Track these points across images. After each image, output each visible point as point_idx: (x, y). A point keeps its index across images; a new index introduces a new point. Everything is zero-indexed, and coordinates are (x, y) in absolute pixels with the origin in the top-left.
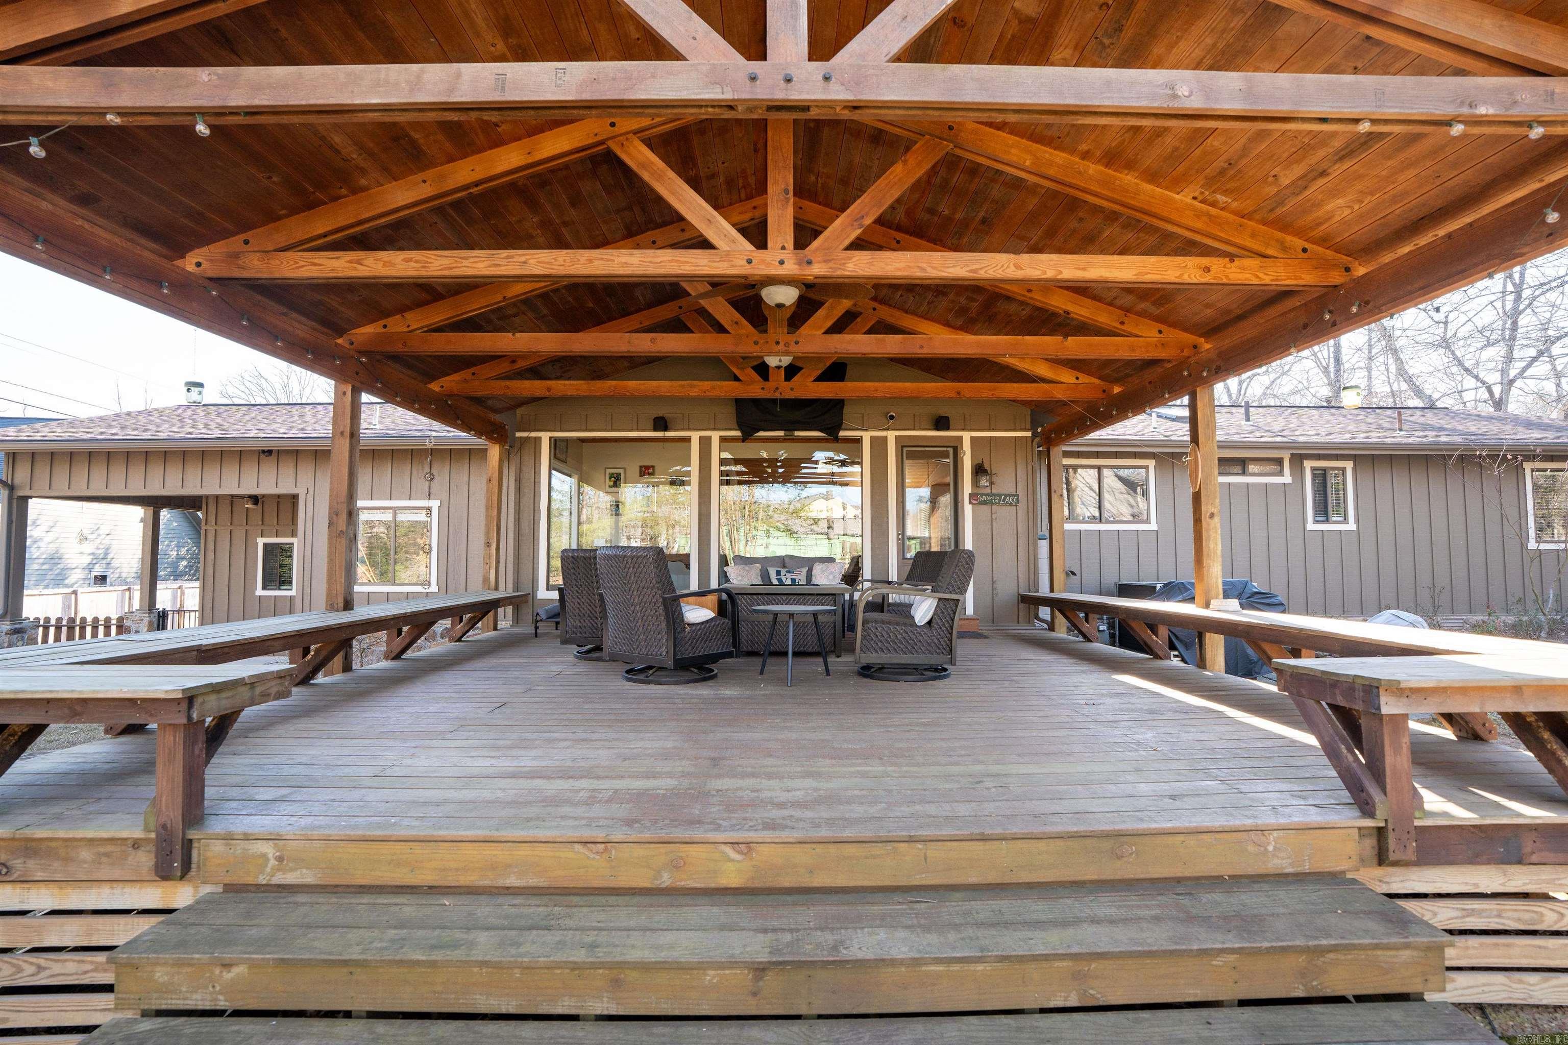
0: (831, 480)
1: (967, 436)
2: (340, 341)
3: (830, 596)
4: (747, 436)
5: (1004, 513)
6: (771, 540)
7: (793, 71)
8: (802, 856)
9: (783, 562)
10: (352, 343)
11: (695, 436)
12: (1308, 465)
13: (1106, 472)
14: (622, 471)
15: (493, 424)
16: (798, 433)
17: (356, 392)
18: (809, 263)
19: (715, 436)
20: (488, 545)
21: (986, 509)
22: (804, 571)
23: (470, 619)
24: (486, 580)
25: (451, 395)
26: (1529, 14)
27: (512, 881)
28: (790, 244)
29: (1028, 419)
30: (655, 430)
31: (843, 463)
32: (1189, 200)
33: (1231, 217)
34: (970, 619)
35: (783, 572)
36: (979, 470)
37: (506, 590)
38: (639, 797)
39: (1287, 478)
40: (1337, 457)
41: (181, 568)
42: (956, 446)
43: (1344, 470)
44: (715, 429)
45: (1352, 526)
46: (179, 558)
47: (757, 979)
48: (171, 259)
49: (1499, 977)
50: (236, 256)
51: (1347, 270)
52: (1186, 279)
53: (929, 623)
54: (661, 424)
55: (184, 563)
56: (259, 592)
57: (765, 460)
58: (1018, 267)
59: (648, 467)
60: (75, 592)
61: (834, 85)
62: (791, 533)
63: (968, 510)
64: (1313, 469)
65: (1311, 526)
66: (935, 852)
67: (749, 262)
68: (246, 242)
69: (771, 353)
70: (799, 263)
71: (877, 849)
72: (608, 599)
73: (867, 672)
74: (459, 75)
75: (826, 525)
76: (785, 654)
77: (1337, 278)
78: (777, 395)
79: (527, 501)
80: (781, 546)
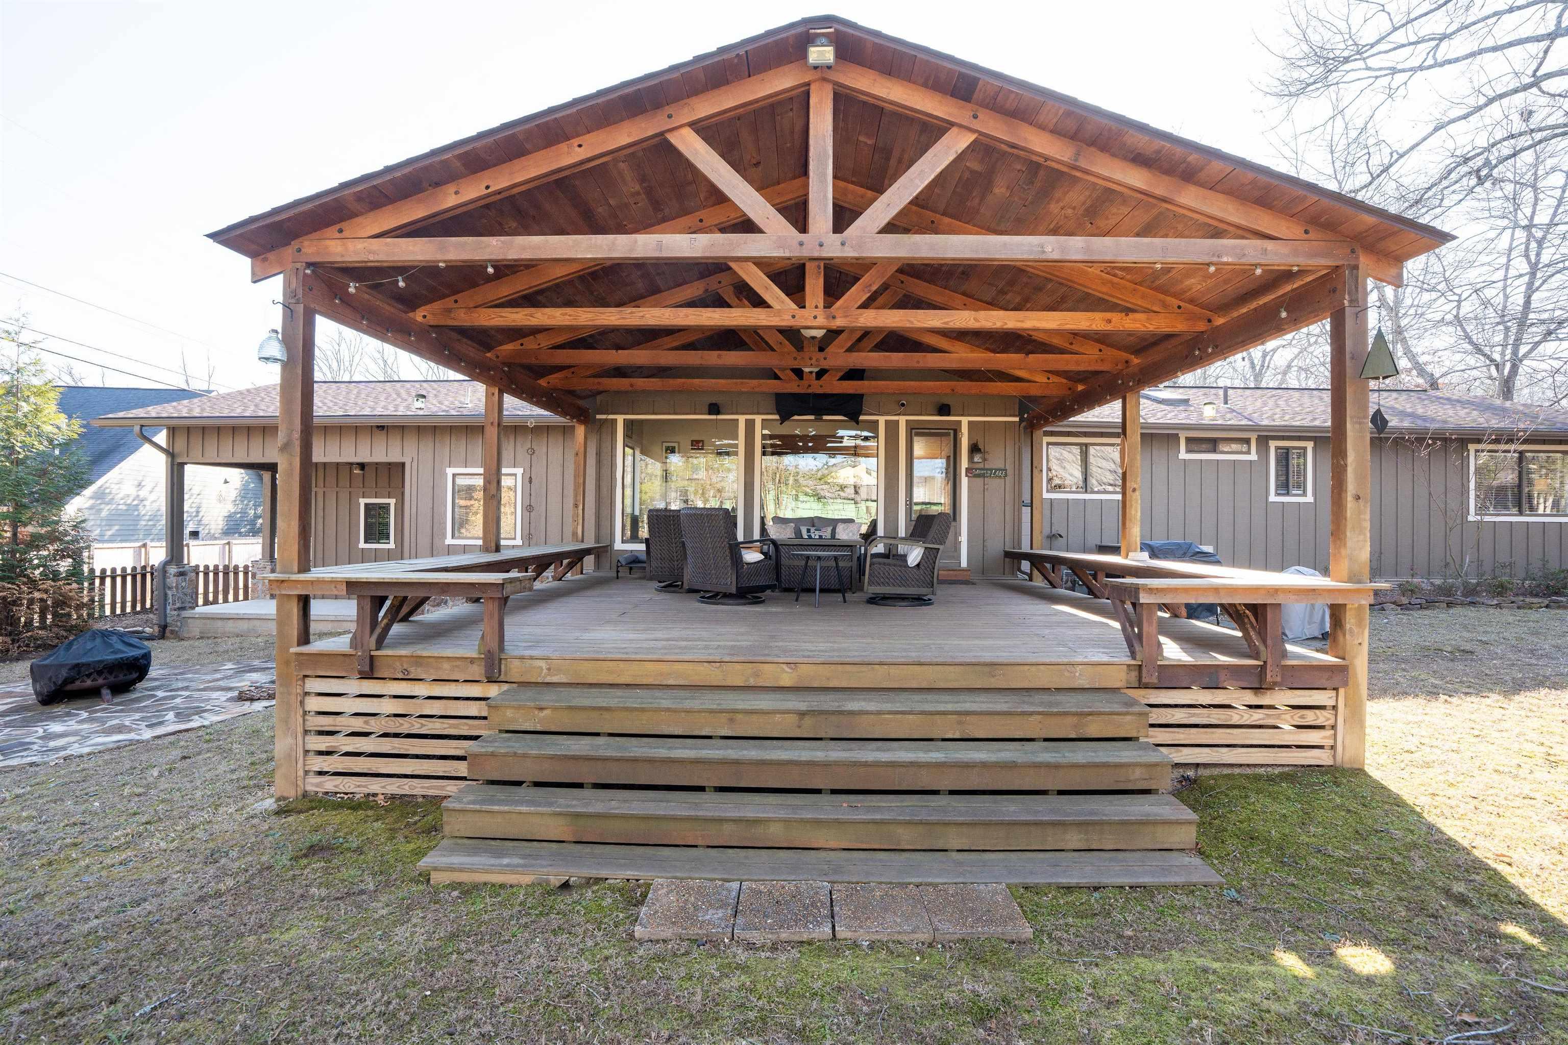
0: (855, 452)
1: (965, 421)
2: (488, 355)
3: (850, 546)
4: (785, 417)
5: (995, 484)
6: (800, 505)
7: (823, 240)
8: (823, 670)
9: (813, 522)
10: (497, 357)
11: (742, 419)
12: (1273, 444)
13: (1092, 450)
14: (676, 445)
15: (579, 408)
16: (825, 417)
17: (501, 392)
18: (834, 317)
19: (758, 419)
20: (576, 506)
21: (979, 481)
22: (830, 529)
23: (569, 564)
24: (575, 534)
25: (555, 389)
26: (1254, 203)
27: (671, 682)
28: (821, 305)
29: (1017, 406)
30: (710, 414)
31: (866, 439)
32: (1098, 272)
33: (1128, 284)
34: (963, 570)
35: (812, 530)
36: (974, 449)
37: (589, 543)
38: (733, 647)
39: (1253, 456)
40: (1299, 438)
41: (258, 525)
42: (956, 430)
43: (1305, 449)
44: (758, 413)
45: (1310, 498)
46: (257, 517)
47: (801, 719)
48: (406, 312)
49: (1207, 750)
50: (449, 311)
51: (1209, 321)
52: (1094, 327)
53: (918, 565)
54: (714, 409)
55: (260, 521)
56: (362, 545)
57: (797, 436)
58: (976, 320)
59: (698, 442)
60: (145, 545)
61: (846, 248)
62: (819, 498)
63: (964, 481)
64: (1277, 448)
65: (1273, 498)
66: (893, 670)
67: (794, 317)
68: (456, 301)
69: (806, 366)
70: (827, 318)
71: (864, 668)
72: (689, 545)
73: (876, 600)
74: (636, 242)
75: (853, 491)
76: (814, 591)
77: (1201, 326)
78: (810, 391)
79: (606, 472)
80: (808, 509)
